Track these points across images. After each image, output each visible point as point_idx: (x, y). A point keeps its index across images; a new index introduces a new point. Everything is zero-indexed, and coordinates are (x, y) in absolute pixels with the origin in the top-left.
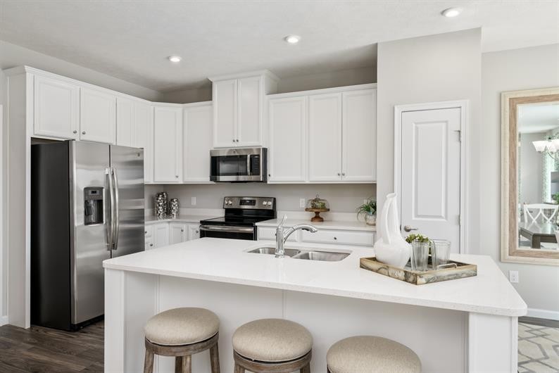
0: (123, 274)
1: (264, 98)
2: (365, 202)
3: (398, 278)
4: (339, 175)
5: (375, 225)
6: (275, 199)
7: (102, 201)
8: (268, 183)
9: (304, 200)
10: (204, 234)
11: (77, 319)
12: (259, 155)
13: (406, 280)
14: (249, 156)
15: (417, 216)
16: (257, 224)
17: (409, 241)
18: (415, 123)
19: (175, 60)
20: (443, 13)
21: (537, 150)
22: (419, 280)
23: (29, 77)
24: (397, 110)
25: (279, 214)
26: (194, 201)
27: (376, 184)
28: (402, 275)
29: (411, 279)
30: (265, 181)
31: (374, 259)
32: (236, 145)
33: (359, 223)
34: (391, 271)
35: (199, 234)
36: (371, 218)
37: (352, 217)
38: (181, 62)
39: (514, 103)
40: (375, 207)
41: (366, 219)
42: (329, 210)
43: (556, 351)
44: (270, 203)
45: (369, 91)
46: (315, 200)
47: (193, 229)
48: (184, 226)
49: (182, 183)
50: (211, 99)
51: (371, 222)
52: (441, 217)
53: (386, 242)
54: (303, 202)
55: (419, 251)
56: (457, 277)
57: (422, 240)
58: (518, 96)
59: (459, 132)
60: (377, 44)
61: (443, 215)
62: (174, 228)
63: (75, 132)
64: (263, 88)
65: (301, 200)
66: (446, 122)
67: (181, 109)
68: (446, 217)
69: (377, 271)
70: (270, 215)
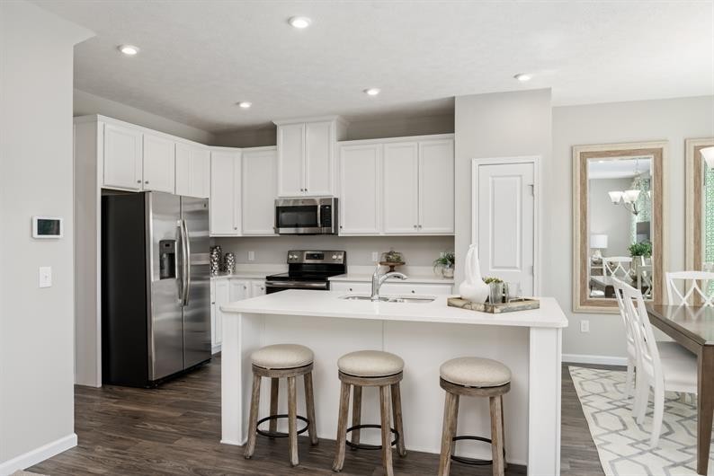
0: (240, 316)
1: (335, 144)
2: (442, 255)
3: (479, 311)
4: (415, 227)
5: (452, 277)
6: (345, 253)
7: (174, 254)
8: (339, 235)
9: (377, 253)
10: (270, 290)
11: (154, 376)
12: (330, 206)
13: (485, 311)
14: (319, 206)
15: (494, 268)
16: (329, 279)
17: (487, 282)
18: (493, 177)
19: (245, 105)
20: (516, 77)
21: (613, 201)
22: (496, 310)
23: (100, 124)
24: (475, 163)
25: (350, 268)
26: (252, 256)
27: (454, 237)
28: (482, 307)
29: (489, 310)
30: (336, 233)
31: (461, 298)
32: (304, 194)
33: (437, 277)
34: (473, 306)
35: (264, 291)
36: (448, 271)
37: (429, 270)
38: (251, 107)
39: (585, 156)
40: (453, 260)
41: (443, 272)
42: (404, 263)
43: (616, 387)
44: (341, 257)
45: (447, 141)
46: (389, 254)
47: (258, 286)
48: (247, 283)
49: (240, 235)
50: (275, 144)
51: (449, 275)
52: (515, 268)
53: (469, 283)
54: (376, 256)
55: (496, 290)
56: (524, 309)
57: (498, 281)
58: (588, 150)
59: (533, 186)
60: (454, 98)
61: (518, 265)
62: (235, 285)
63: (139, 182)
64: (334, 135)
65: (374, 253)
66: (521, 176)
67: (239, 154)
68: (521, 269)
69: (462, 307)
70: (340, 269)
